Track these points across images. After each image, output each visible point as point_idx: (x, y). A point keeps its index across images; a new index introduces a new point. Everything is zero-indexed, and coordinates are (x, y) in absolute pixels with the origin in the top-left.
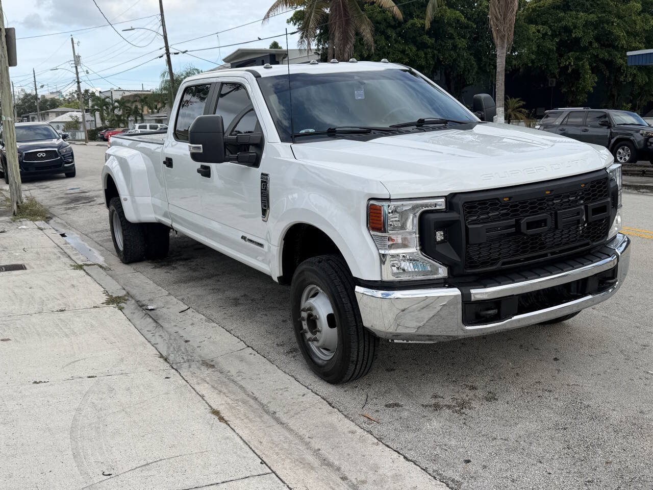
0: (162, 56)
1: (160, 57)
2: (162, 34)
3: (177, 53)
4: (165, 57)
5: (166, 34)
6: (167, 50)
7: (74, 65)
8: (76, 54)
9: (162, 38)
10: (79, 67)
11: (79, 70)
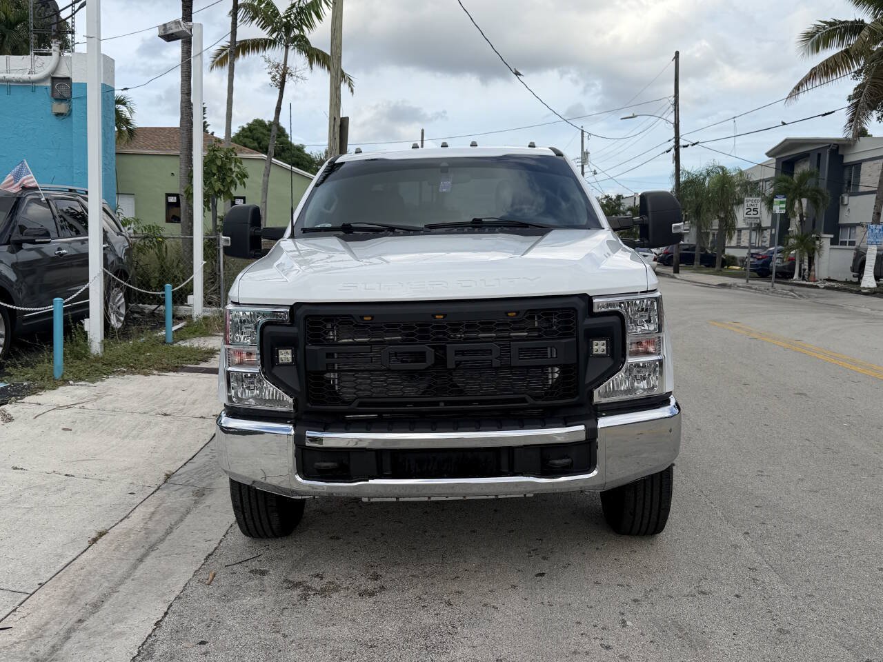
0: (670, 151)
1: (668, 152)
2: (673, 121)
3: (687, 146)
4: (673, 151)
5: (678, 121)
6: (677, 142)
7: (580, 164)
8: (585, 150)
9: (672, 126)
10: (585, 166)
11: (585, 170)
